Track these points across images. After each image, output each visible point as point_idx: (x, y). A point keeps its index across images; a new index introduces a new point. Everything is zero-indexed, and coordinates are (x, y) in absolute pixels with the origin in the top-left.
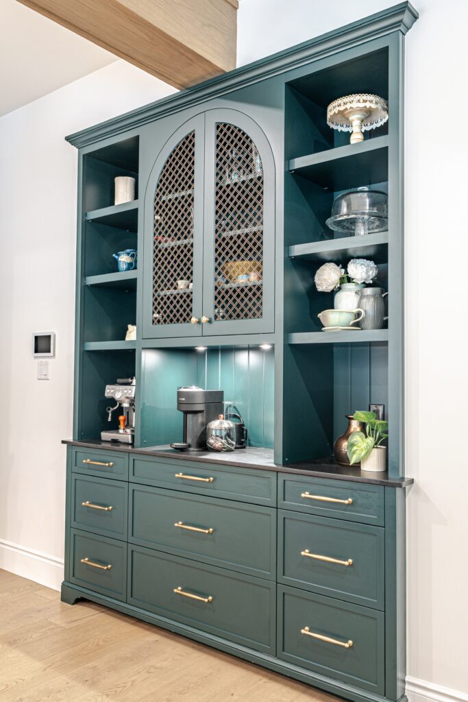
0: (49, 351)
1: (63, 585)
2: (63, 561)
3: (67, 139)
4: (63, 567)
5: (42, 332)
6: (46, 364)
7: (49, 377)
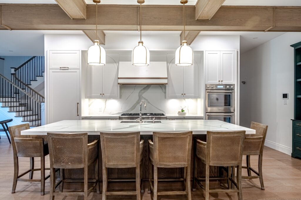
0: (287, 98)
1: (292, 154)
2: (292, 149)
3: (291, 46)
4: (292, 150)
5: (285, 93)
6: (286, 101)
7: (287, 104)
